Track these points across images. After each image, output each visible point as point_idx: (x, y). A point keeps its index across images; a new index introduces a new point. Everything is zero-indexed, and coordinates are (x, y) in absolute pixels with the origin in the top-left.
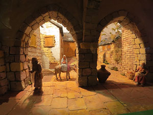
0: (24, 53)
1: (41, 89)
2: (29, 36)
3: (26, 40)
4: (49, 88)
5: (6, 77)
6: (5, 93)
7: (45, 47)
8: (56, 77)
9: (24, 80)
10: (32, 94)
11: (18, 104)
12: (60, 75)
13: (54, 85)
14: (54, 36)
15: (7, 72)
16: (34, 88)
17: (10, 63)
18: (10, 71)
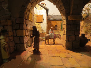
0: (26, 23)
1: (38, 50)
2: (29, 11)
3: (28, 14)
4: (44, 49)
5: (13, 40)
6: (13, 52)
7: (37, 23)
8: (45, 42)
9: (26, 43)
10: (32, 53)
11: (23, 61)
12: (48, 41)
13: (47, 47)
14: (43, 15)
15: (14, 36)
16: (33, 49)
17: (16, 30)
18: (16, 36)
